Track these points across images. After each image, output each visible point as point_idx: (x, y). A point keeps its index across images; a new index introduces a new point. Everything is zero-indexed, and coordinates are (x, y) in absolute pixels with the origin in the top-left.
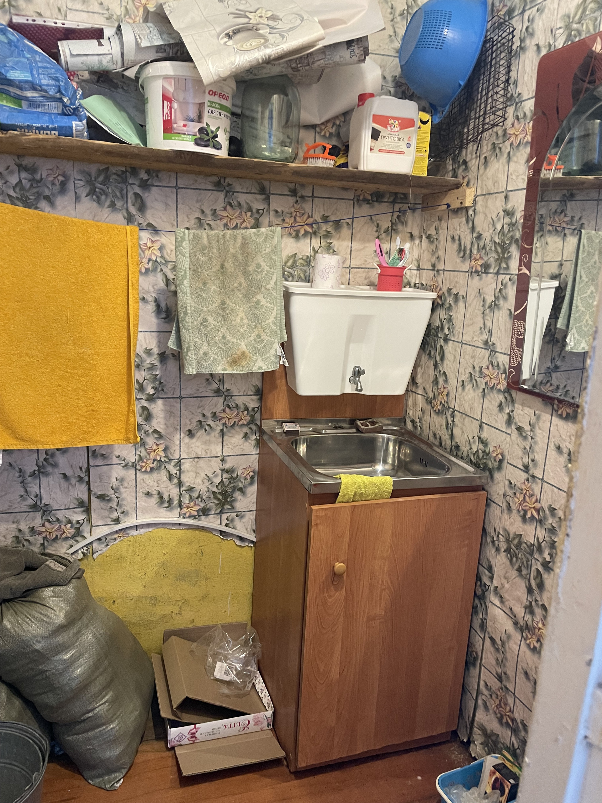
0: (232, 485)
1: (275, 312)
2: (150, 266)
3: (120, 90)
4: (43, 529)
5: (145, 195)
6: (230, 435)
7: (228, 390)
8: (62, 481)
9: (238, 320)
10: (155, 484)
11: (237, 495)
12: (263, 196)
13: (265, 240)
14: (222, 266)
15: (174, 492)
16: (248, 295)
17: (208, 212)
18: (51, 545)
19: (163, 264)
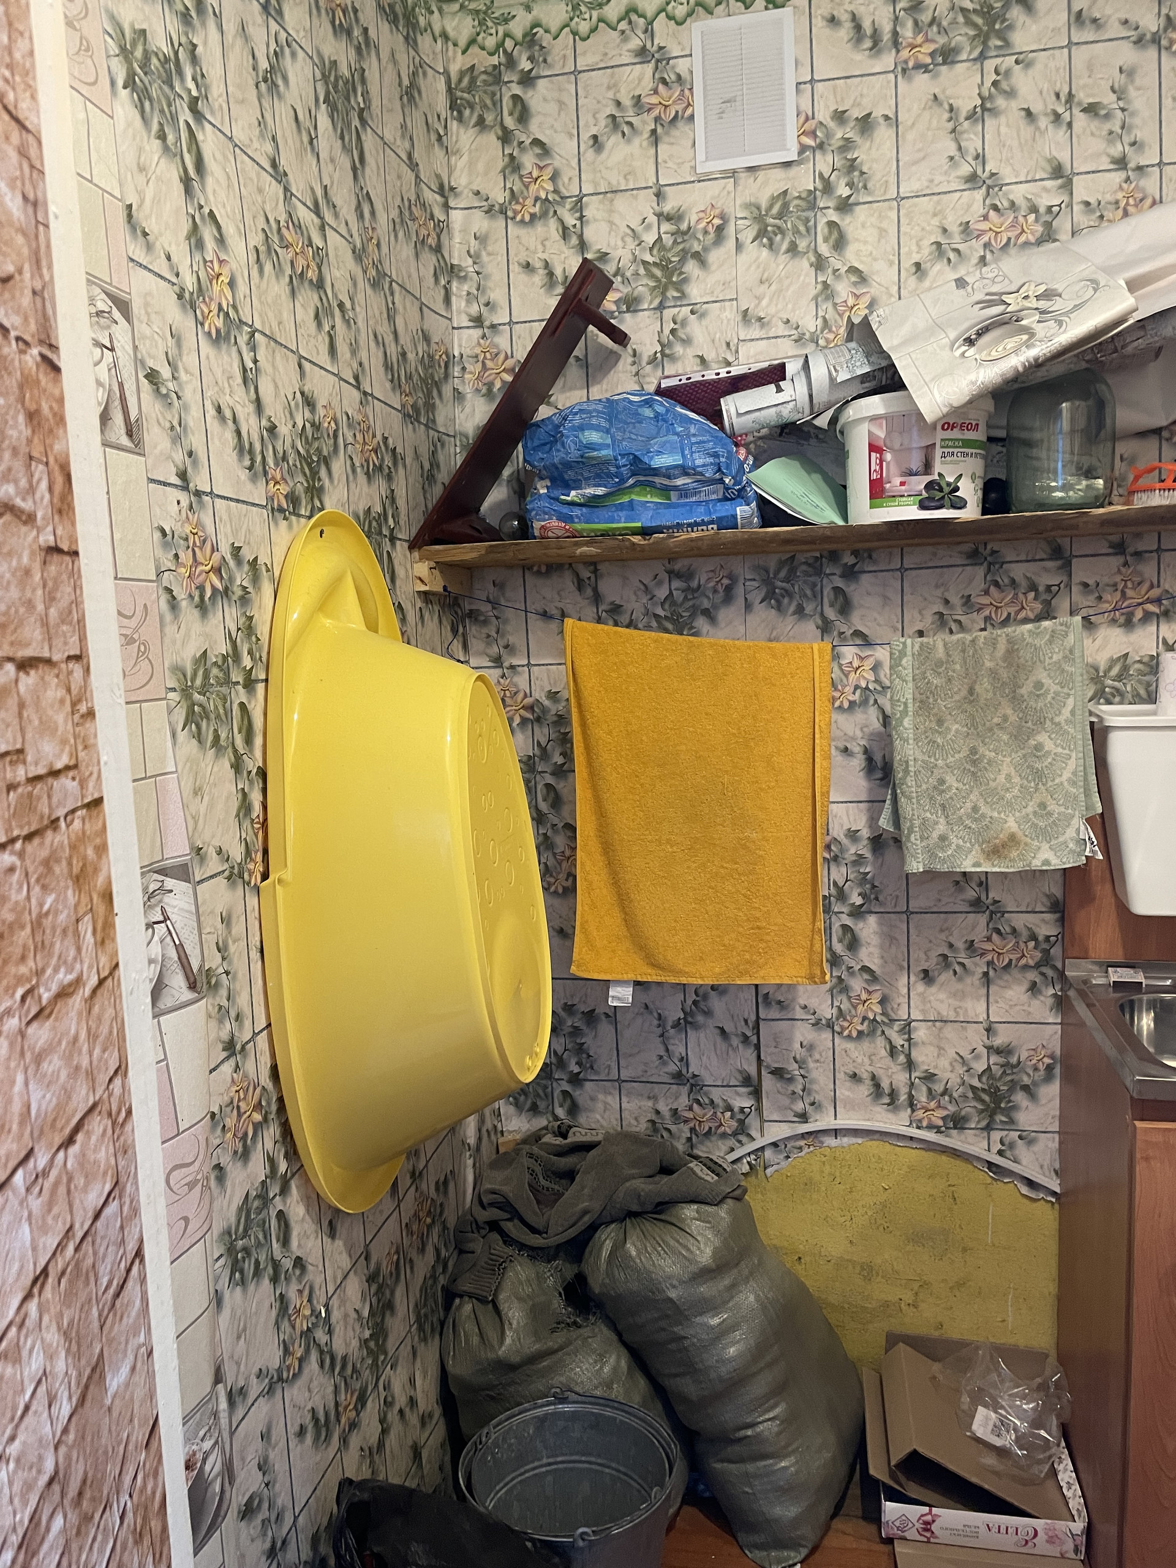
0: (1009, 1078)
1: (1072, 764)
2: (856, 697)
3: (813, 441)
4: (690, 1115)
5: (851, 589)
6: (1002, 983)
7: (996, 902)
8: (719, 1039)
9: (1002, 778)
10: (866, 1060)
11: (1020, 1097)
12: (1059, 563)
13: (1051, 641)
14: (971, 691)
15: (901, 1079)
16: (1020, 736)
17: (956, 600)
18: (702, 1143)
19: (879, 692)
